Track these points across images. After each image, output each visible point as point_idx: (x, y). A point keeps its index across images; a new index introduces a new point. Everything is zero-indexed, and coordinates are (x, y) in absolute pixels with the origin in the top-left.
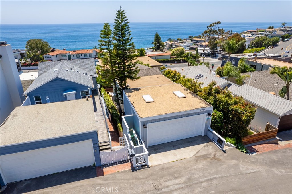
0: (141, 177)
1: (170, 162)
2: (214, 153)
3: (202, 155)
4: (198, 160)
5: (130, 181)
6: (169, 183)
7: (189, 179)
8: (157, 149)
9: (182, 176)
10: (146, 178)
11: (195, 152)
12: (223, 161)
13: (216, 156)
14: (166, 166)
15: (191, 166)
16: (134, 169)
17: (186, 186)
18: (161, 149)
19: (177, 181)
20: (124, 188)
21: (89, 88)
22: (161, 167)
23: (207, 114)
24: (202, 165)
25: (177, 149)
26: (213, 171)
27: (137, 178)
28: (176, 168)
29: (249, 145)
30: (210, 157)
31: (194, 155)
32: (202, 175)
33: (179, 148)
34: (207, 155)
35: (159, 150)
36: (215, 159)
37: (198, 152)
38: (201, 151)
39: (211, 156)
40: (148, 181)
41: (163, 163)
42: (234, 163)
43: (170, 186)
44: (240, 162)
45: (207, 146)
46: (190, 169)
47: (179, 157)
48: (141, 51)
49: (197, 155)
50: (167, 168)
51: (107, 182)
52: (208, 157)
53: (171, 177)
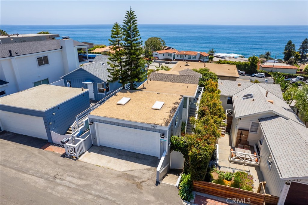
0: (60, 163)
1: (96, 165)
2: (144, 180)
3: (131, 175)
4: (121, 177)
5: (50, 162)
6: (68, 179)
7: (86, 185)
8: (103, 151)
9: (86, 180)
10: (62, 166)
11: (129, 169)
12: (142, 191)
13: (143, 184)
14: (89, 166)
15: (107, 178)
16: (64, 156)
17: (75, 188)
18: (106, 152)
19: (75, 181)
20: (40, 164)
21: (103, 81)
22: (84, 164)
23: (160, 133)
24: (116, 182)
25: (118, 158)
26: (117, 192)
27: (56, 163)
28: (93, 172)
29: (204, 195)
30: (135, 181)
31: (125, 170)
32: (102, 189)
33: (121, 159)
34: (136, 177)
35: (103, 152)
36: (137, 185)
37: (132, 170)
38: (137, 170)
39: (138, 180)
40: (59, 168)
41: (90, 163)
42: (149, 200)
43: (66, 181)
44: (157, 203)
45: (149, 169)
46: (101, 179)
47: (109, 165)
48: (252, 60)
49: (126, 172)
50: (87, 168)
51: (39, 155)
52: (133, 180)
53: (77, 176)
